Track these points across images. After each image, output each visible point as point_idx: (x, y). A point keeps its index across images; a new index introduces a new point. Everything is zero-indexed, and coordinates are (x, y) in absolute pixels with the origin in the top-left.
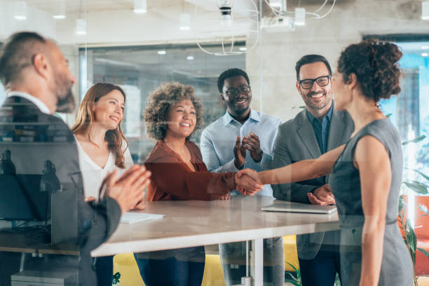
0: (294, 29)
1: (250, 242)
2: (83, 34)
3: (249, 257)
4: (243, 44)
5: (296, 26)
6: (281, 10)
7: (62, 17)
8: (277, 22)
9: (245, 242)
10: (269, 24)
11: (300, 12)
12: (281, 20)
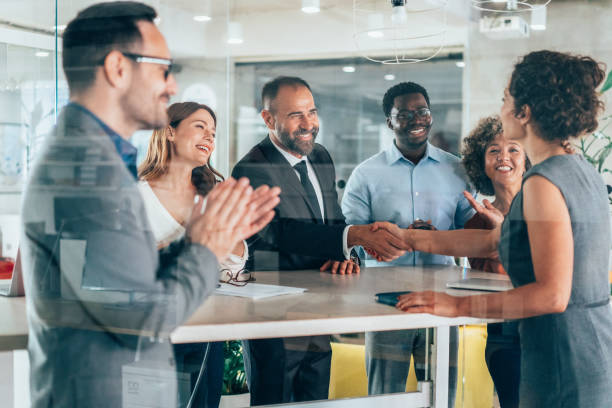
0: (528, 35)
1: (432, 330)
2: (238, 42)
3: (430, 353)
4: (459, 57)
5: (531, 30)
6: (509, 7)
7: (205, 18)
8: (503, 25)
9: (424, 329)
10: (491, 27)
11: (539, 11)
12: (508, 22)
